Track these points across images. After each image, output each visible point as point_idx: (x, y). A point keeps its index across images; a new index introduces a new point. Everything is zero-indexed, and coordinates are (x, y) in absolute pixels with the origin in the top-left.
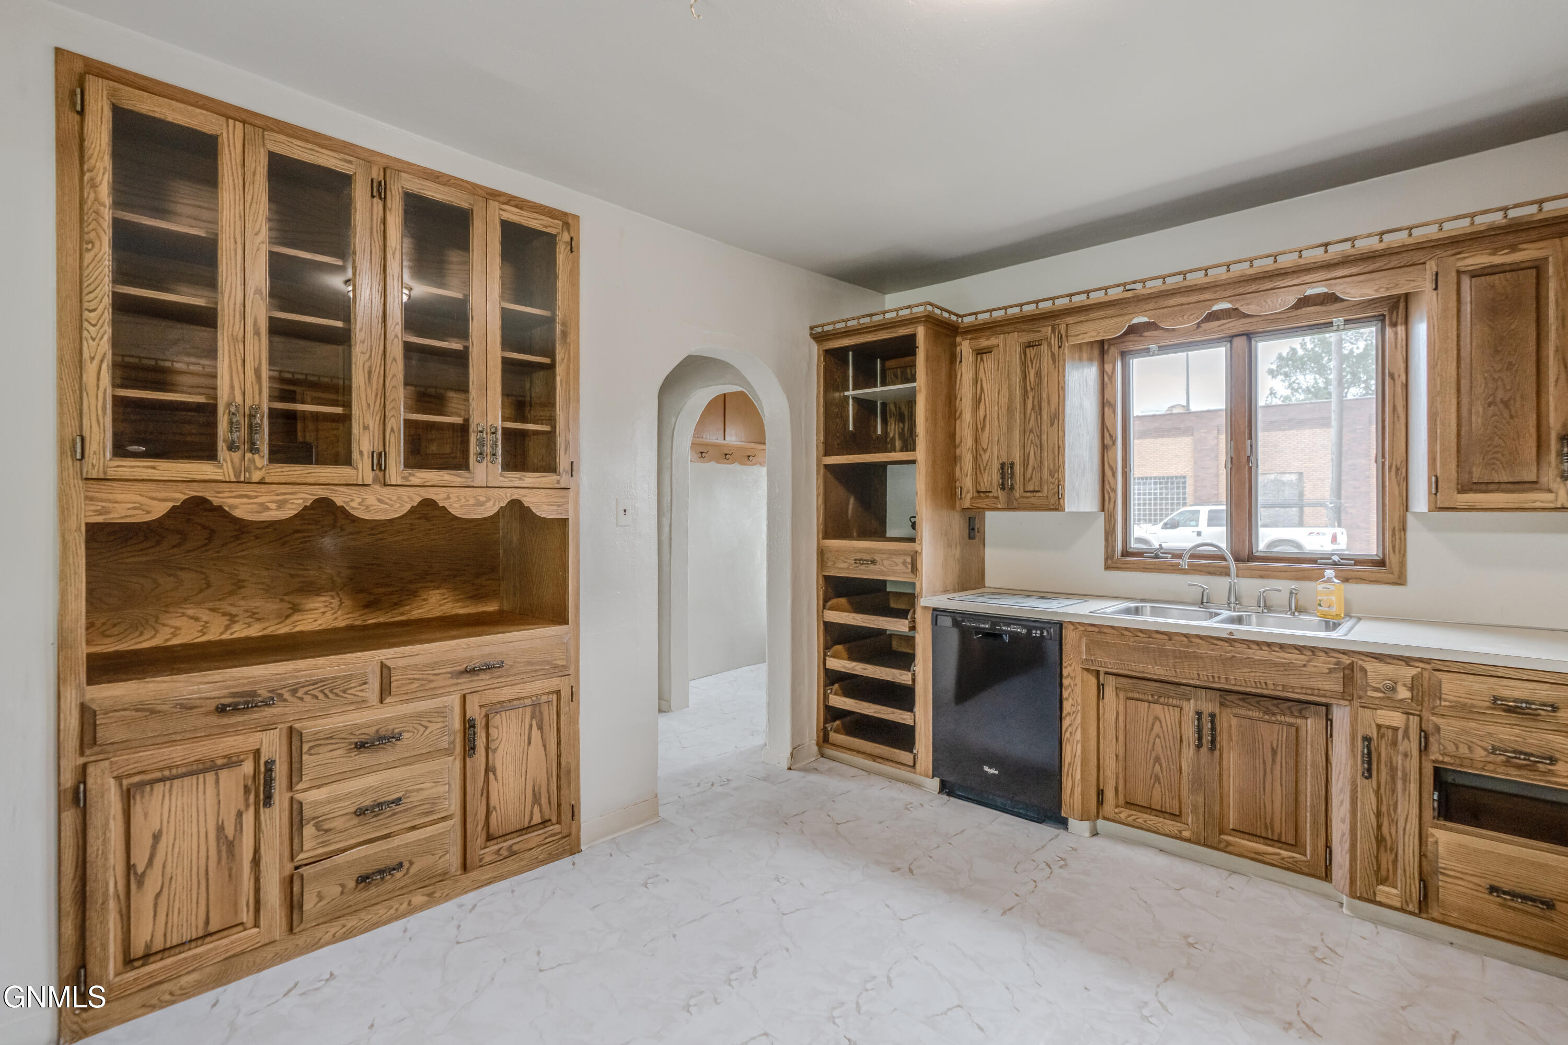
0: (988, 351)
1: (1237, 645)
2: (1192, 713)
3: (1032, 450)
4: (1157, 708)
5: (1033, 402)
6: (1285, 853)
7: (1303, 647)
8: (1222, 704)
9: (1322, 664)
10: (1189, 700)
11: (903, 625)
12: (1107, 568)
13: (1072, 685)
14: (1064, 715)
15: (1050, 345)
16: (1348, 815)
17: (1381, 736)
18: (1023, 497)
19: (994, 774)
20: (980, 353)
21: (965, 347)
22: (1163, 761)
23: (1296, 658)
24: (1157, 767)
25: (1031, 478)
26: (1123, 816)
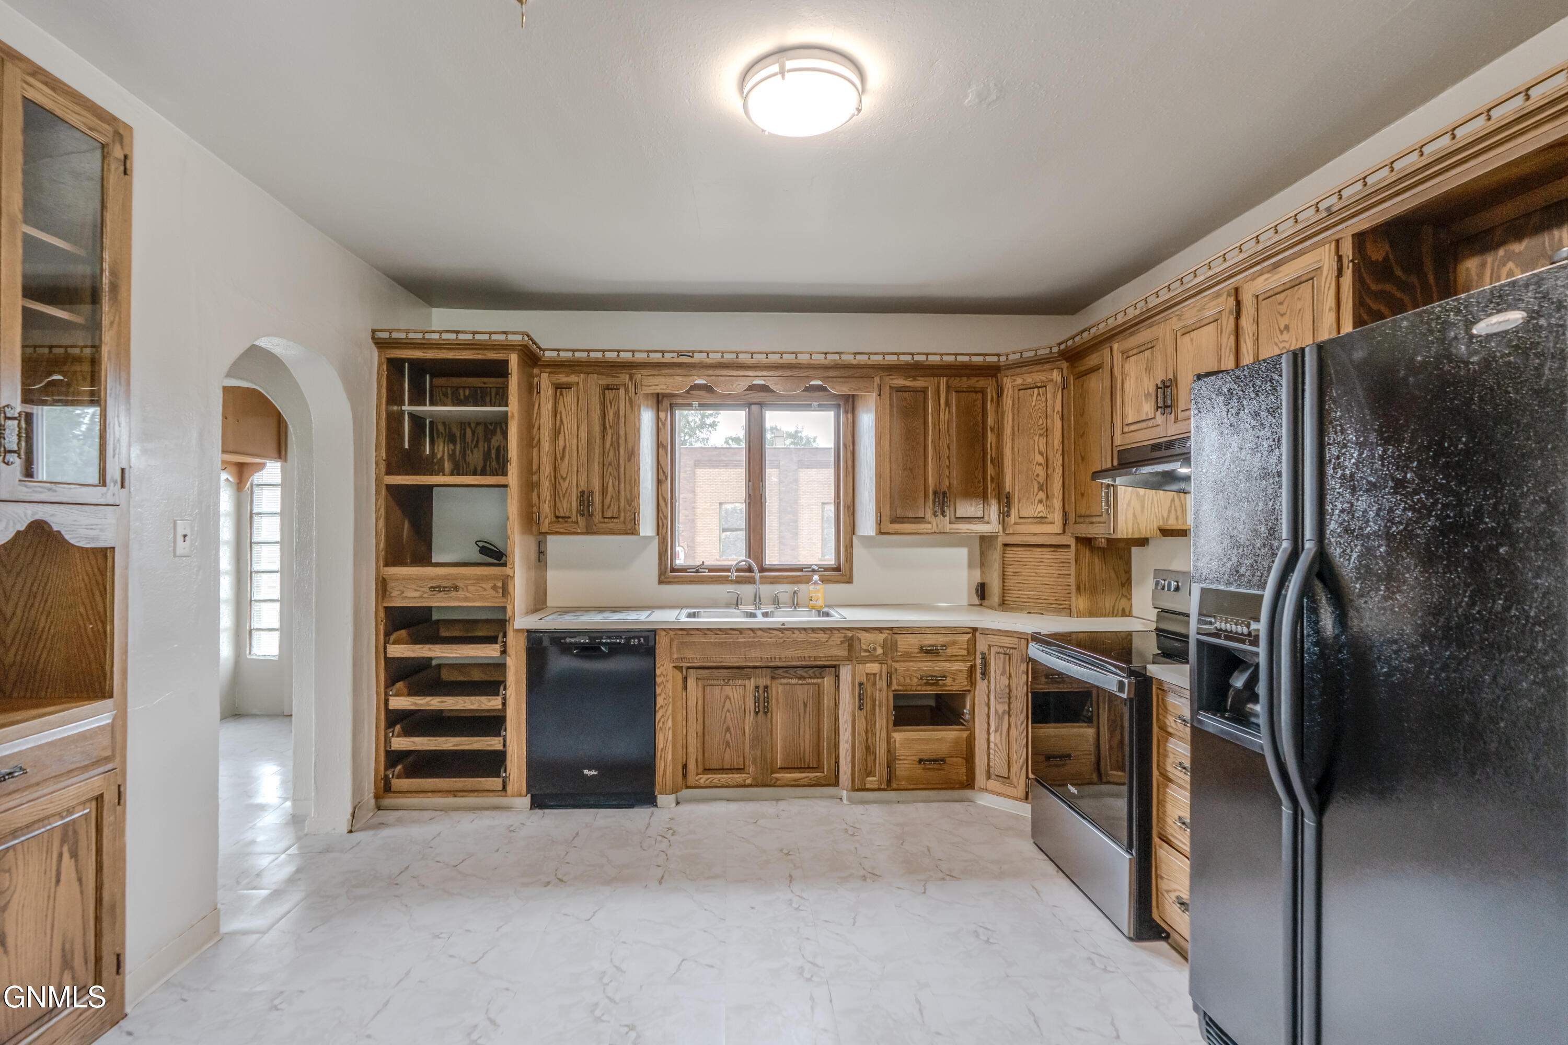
0: (568, 386)
1: (786, 632)
2: (752, 688)
3: (611, 481)
4: (727, 689)
5: (612, 438)
6: (812, 775)
7: (826, 628)
8: (773, 678)
9: (837, 638)
10: (750, 678)
11: (494, 650)
12: (661, 582)
13: (664, 681)
14: (657, 708)
15: (627, 390)
16: (850, 737)
17: (868, 680)
18: (601, 522)
19: (593, 775)
20: (559, 388)
21: (545, 380)
22: (732, 729)
23: (823, 637)
24: (728, 735)
25: (610, 505)
26: (702, 781)
